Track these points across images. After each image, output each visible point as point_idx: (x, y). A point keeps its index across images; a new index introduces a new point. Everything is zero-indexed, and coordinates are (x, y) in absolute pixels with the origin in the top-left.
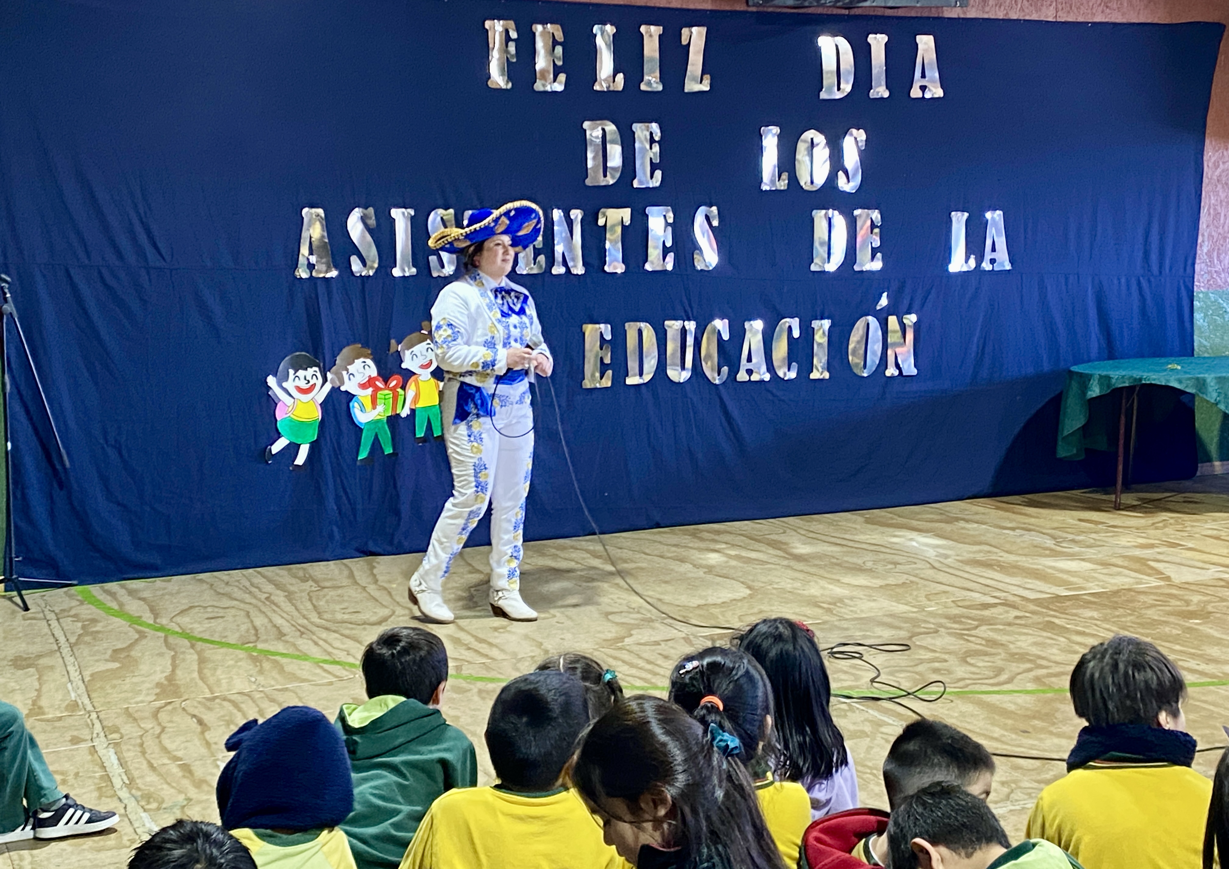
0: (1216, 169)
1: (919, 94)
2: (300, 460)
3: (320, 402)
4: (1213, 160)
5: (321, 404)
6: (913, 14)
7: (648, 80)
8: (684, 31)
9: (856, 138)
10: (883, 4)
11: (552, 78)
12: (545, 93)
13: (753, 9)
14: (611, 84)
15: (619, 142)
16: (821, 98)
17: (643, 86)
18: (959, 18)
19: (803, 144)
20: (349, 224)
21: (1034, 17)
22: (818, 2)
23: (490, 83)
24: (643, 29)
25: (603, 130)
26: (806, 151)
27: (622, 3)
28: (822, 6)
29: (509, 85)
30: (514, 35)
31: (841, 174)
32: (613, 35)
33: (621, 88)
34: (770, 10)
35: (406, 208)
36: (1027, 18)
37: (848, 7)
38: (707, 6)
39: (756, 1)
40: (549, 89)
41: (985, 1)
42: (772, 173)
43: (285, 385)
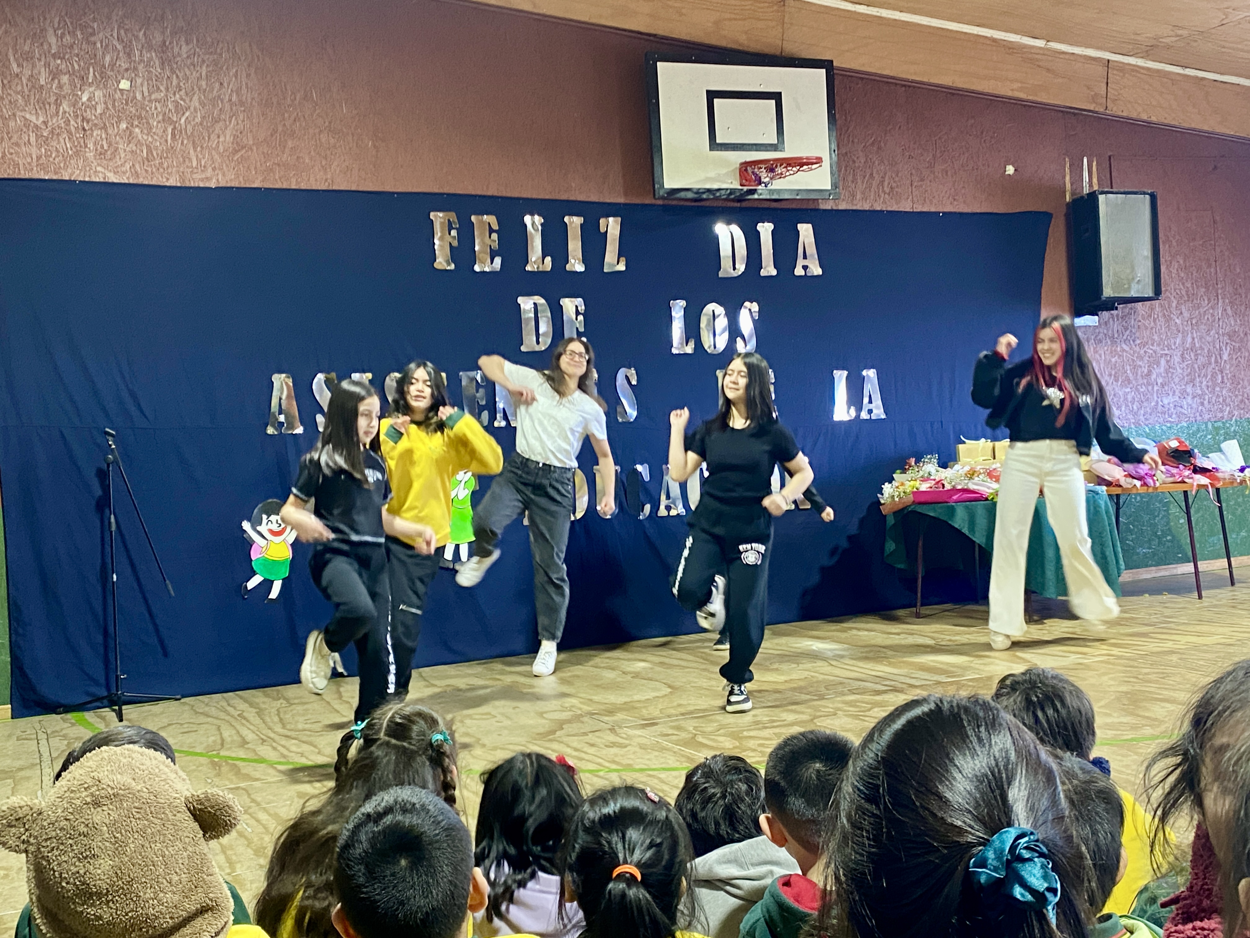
1: (803, 273)
2: (274, 594)
3: (291, 542)
5: (291, 545)
6: (794, 206)
7: (573, 261)
8: (602, 221)
9: (750, 310)
10: (768, 197)
11: (489, 260)
12: (483, 273)
13: (660, 202)
14: (541, 266)
15: (549, 315)
16: (720, 276)
17: (568, 267)
18: (832, 210)
19: (706, 315)
20: (314, 387)
21: (895, 208)
22: (714, 194)
23: (435, 265)
24: (566, 219)
25: (535, 304)
26: (709, 321)
27: (547, 197)
28: (717, 199)
29: (452, 267)
30: (455, 224)
31: (739, 340)
32: (542, 225)
33: (549, 269)
34: (674, 203)
35: (364, 371)
36: (889, 209)
37: (739, 200)
38: (621, 200)
39: (661, 193)
40: (487, 269)
41: (853, 196)
42: (681, 338)
43: (259, 528)
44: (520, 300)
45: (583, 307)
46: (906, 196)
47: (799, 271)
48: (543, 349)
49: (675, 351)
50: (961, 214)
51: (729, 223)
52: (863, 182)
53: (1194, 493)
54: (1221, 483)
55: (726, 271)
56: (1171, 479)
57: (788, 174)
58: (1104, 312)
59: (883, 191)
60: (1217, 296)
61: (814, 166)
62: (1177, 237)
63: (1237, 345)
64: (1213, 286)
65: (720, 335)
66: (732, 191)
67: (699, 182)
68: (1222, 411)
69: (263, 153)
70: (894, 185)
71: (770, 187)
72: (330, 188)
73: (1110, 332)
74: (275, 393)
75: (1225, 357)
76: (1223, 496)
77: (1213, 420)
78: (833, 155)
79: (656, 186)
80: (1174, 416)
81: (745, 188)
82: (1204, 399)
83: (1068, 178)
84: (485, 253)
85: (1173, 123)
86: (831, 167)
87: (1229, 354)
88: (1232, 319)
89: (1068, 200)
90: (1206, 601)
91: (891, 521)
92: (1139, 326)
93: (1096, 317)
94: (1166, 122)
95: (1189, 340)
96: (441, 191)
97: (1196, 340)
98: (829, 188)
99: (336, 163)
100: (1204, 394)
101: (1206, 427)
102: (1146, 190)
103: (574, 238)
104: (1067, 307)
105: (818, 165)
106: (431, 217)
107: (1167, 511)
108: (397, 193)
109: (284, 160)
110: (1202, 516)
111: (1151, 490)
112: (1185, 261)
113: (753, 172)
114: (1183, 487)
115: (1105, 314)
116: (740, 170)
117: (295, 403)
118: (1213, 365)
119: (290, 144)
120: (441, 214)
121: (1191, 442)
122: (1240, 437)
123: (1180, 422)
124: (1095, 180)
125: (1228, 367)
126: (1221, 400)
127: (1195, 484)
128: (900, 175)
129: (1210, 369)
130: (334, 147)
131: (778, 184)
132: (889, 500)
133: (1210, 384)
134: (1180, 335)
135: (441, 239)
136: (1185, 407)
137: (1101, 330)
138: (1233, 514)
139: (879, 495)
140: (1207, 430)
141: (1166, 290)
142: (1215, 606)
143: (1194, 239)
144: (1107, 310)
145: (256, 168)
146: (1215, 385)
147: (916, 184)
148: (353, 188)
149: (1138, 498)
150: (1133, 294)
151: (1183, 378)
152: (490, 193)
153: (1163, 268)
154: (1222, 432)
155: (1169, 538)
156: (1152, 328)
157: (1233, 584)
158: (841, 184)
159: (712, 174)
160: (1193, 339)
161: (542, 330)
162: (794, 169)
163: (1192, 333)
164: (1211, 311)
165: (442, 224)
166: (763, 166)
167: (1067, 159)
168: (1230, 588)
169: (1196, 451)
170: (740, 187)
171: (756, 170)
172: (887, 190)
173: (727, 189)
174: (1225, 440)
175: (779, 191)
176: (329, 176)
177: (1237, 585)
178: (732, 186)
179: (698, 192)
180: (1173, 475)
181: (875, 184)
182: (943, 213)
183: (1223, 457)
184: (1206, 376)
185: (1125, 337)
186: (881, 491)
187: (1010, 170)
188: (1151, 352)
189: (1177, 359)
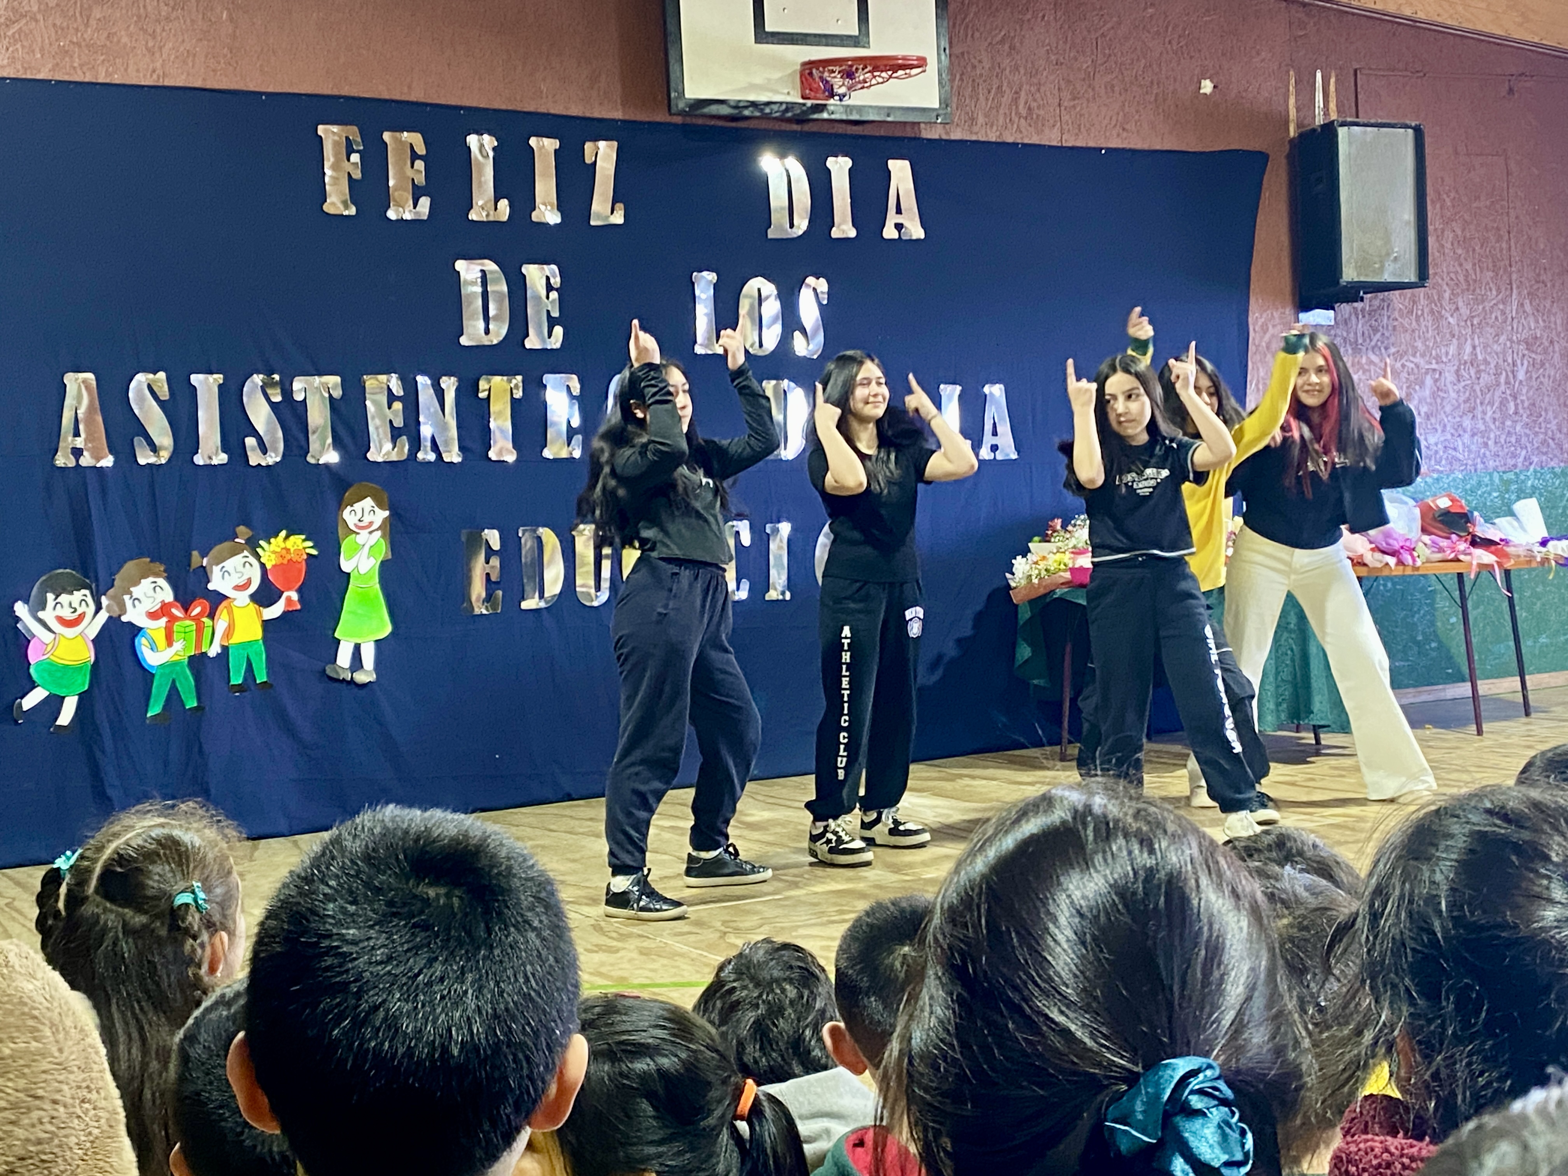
0: (1265, 333)
1: (895, 235)
2: (65, 717)
3: (92, 636)
4: (1260, 323)
5: (93, 641)
6: (882, 133)
7: (542, 207)
8: (589, 146)
9: (815, 289)
10: (844, 117)
11: (411, 202)
12: (401, 221)
13: (678, 120)
14: (492, 212)
15: (505, 288)
16: (770, 236)
17: (535, 217)
18: (941, 140)
19: (746, 296)
20: (131, 395)
21: (1035, 140)
22: (762, 110)
23: (326, 207)
24: (533, 141)
25: (483, 271)
26: (752, 306)
27: (504, 107)
28: (766, 117)
29: (353, 211)
30: (358, 144)
31: (797, 334)
32: (494, 149)
33: (505, 218)
34: (700, 121)
35: (211, 373)
36: (1026, 141)
37: (801, 120)
38: (618, 114)
39: (681, 105)
40: (408, 216)
41: (973, 120)
42: (709, 332)
43: (41, 614)
44: (460, 265)
45: (558, 279)
46: (1052, 122)
47: (889, 232)
48: (495, 342)
49: (699, 350)
50: (1133, 151)
51: (782, 156)
52: (987, 99)
53: (1472, 576)
54: (1512, 562)
55: (781, 228)
56: (1439, 556)
57: (874, 82)
58: (1345, 304)
59: (1018, 114)
60: (1511, 284)
61: (914, 71)
62: (1452, 195)
63: (1538, 358)
64: (1505, 270)
65: (769, 327)
66: (790, 106)
67: (740, 90)
68: (1514, 456)
69: (54, 25)
70: (1034, 105)
71: (847, 101)
72: (160, 84)
73: (1352, 335)
74: (69, 402)
75: (1521, 375)
76: (1515, 584)
77: (1501, 469)
78: (943, 57)
79: (673, 95)
80: (1444, 462)
81: (809, 103)
82: (1489, 438)
83: (1292, 101)
84: (405, 190)
85: (1449, 22)
86: (940, 74)
87: (1527, 372)
88: (1531, 320)
89: (1292, 134)
90: (1488, 740)
91: (1025, 614)
92: (1394, 327)
93: (1331, 313)
94: (1439, 20)
95: (1468, 349)
96: (335, 92)
97: (1478, 350)
98: (936, 105)
99: (170, 45)
100: (1488, 430)
101: (1491, 479)
102: (1408, 122)
103: (544, 175)
104: (1288, 297)
105: (919, 70)
106: (320, 133)
107: (1432, 605)
108: (268, 94)
109: (85, 36)
110: (1483, 613)
111: (1409, 572)
112: (1463, 230)
113: (821, 78)
114: (1455, 568)
115: (1345, 308)
116: (802, 75)
117: (99, 419)
118: (1503, 387)
119: (97, 13)
120: (335, 129)
121: (1469, 502)
122: (1541, 495)
123: (1452, 471)
124: (1332, 105)
125: (1524, 391)
126: (1513, 440)
127: (1475, 563)
128: (1042, 89)
129: (1498, 393)
130: (168, 19)
131: (858, 98)
132: (1023, 582)
133: (1497, 416)
134: (1455, 341)
135: (335, 167)
136: (1460, 448)
137: (1339, 332)
138: (1529, 610)
139: (1008, 575)
140: (1492, 484)
141: (1436, 274)
142: (1503, 746)
143: (1478, 198)
144: (1348, 302)
145: (42, 49)
146: (1505, 416)
147: (1066, 104)
148: (198, 84)
149: (1389, 585)
150: (1387, 277)
151: (1459, 405)
152: (413, 98)
153: (1431, 240)
154: (1513, 487)
155: (1433, 645)
156: (1413, 331)
157: (1527, 714)
158: (955, 99)
159: (758, 80)
160: (1474, 348)
161: (492, 312)
162: (884, 74)
163: (1473, 339)
164: (1501, 307)
165: (336, 144)
166: (837, 69)
167: (1292, 73)
168: (1524, 720)
169: (1476, 514)
170: (801, 101)
171: (826, 74)
172: (1023, 112)
173: (781, 103)
174: (1519, 498)
175: (860, 109)
176: (158, 65)
177: (1533, 715)
178: (789, 99)
179: (737, 105)
180: (1441, 550)
181: (1006, 99)
182: (1107, 149)
183: (1515, 523)
184: (1491, 403)
185: (1373, 343)
186: (1010, 569)
187: (1207, 87)
188: (1412, 365)
189: (1449, 376)
